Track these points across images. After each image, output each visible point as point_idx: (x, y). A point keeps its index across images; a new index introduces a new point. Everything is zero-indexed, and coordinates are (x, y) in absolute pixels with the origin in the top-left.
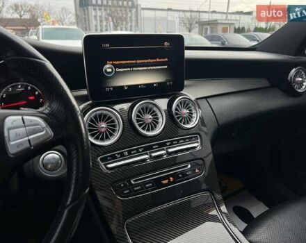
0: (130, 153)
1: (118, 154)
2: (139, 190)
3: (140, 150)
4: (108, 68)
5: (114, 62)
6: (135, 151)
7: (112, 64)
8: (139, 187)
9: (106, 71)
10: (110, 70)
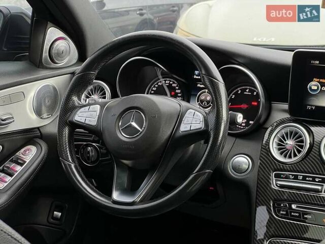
0: (304, 178)
1: (293, 175)
2: (296, 216)
3: (317, 180)
4: (314, 85)
5: (321, 80)
6: (311, 179)
7: (319, 82)
8: (297, 214)
9: (310, 88)
10: (316, 88)
